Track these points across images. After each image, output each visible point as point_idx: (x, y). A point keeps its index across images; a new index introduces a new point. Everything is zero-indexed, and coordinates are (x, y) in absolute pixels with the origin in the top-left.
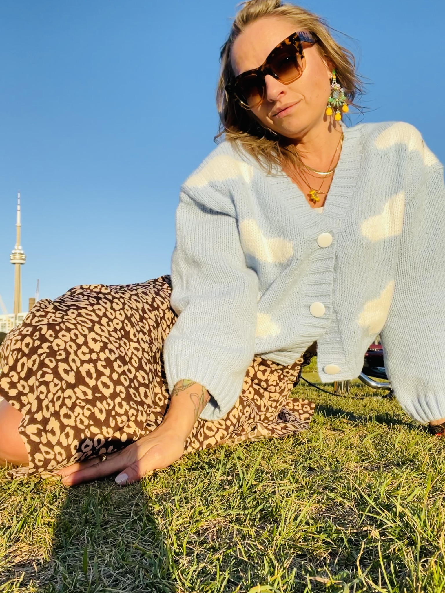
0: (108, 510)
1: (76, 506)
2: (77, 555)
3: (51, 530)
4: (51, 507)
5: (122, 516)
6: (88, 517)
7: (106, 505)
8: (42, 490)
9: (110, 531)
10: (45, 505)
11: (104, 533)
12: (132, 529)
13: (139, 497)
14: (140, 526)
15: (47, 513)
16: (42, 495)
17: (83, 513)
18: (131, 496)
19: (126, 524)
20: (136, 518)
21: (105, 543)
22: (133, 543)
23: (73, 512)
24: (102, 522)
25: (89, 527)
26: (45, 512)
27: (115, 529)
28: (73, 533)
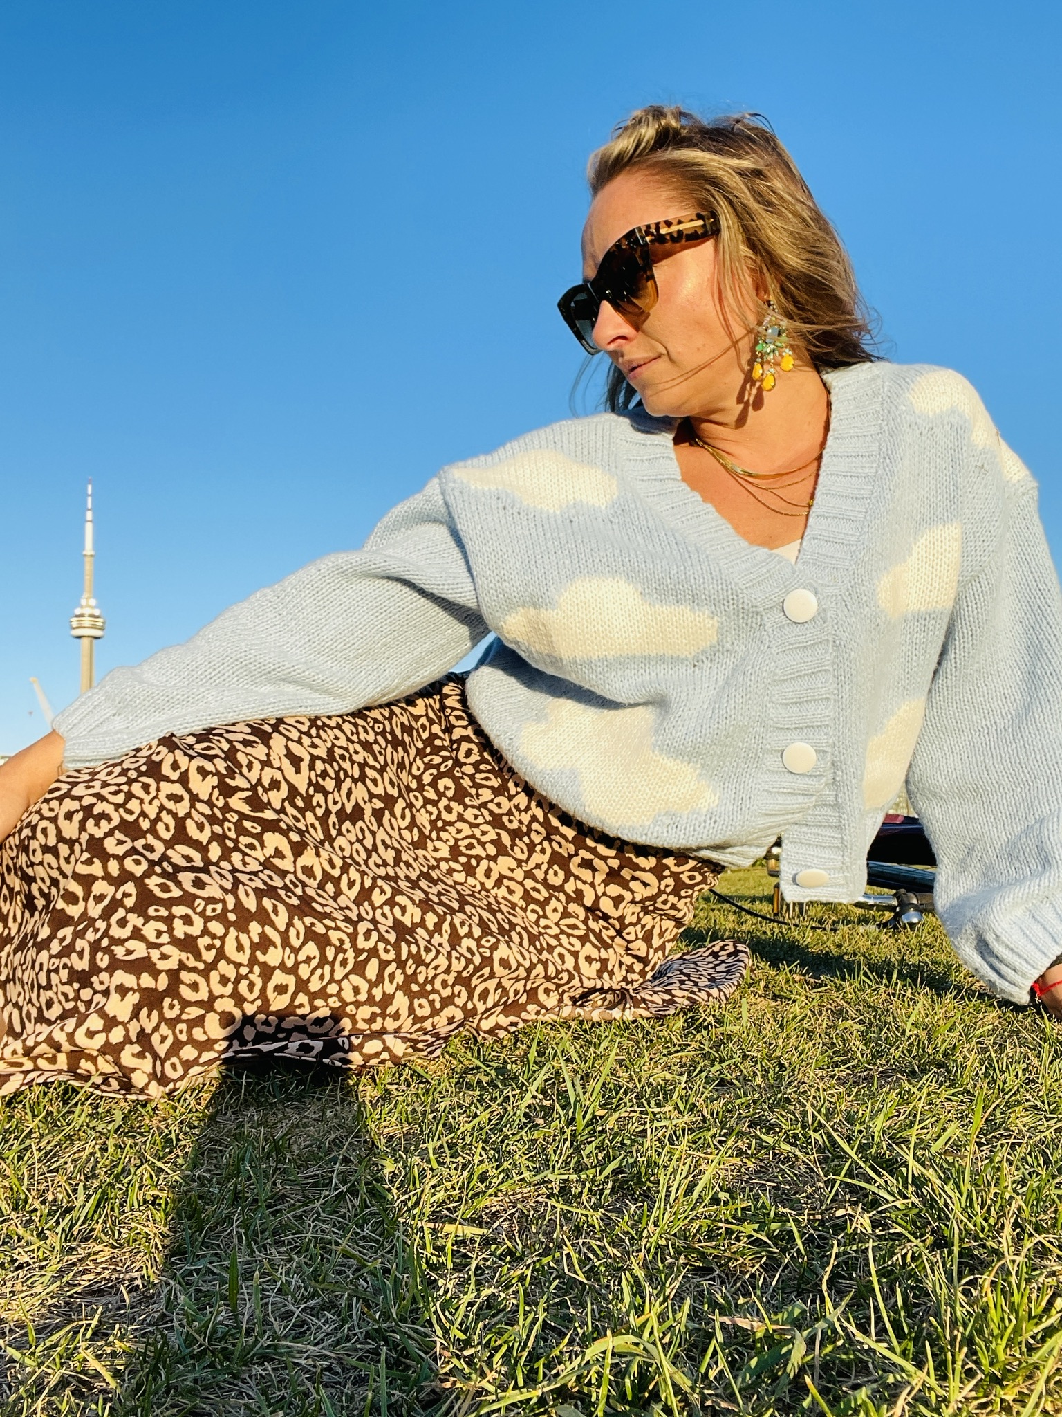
0: (284, 1172)
1: (214, 1162)
2: (215, 1270)
3: (159, 1216)
4: (159, 1164)
5: (315, 1185)
6: (239, 1188)
7: (279, 1161)
8: (140, 1127)
9: (287, 1216)
10: (147, 1161)
11: (274, 1222)
12: (335, 1212)
13: (351, 1143)
14: (354, 1206)
15: (151, 1177)
16: (140, 1139)
17: (229, 1179)
18: (333, 1141)
19: (321, 1201)
20: (344, 1188)
21: (276, 1243)
22: (337, 1244)
23: (207, 1175)
24: (271, 1198)
25: (243, 1210)
26: (146, 1176)
27: (298, 1212)
28: (208, 1221)
